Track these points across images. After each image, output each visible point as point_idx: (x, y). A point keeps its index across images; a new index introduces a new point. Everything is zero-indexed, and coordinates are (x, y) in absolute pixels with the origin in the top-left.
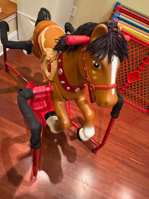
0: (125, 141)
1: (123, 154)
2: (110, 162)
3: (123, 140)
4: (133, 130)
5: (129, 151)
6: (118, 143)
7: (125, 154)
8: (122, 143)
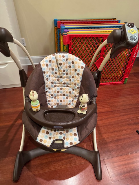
0: (125, 109)
1: (130, 118)
2: (127, 129)
3: (123, 110)
4: (124, 100)
5: (132, 114)
6: (122, 114)
7: (132, 118)
8: (124, 112)
